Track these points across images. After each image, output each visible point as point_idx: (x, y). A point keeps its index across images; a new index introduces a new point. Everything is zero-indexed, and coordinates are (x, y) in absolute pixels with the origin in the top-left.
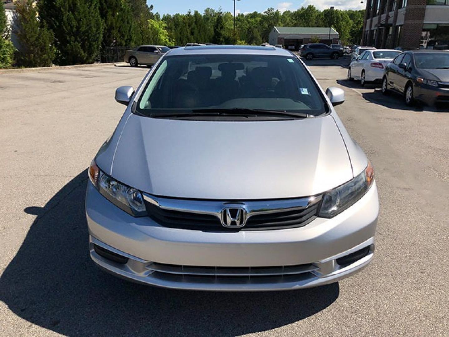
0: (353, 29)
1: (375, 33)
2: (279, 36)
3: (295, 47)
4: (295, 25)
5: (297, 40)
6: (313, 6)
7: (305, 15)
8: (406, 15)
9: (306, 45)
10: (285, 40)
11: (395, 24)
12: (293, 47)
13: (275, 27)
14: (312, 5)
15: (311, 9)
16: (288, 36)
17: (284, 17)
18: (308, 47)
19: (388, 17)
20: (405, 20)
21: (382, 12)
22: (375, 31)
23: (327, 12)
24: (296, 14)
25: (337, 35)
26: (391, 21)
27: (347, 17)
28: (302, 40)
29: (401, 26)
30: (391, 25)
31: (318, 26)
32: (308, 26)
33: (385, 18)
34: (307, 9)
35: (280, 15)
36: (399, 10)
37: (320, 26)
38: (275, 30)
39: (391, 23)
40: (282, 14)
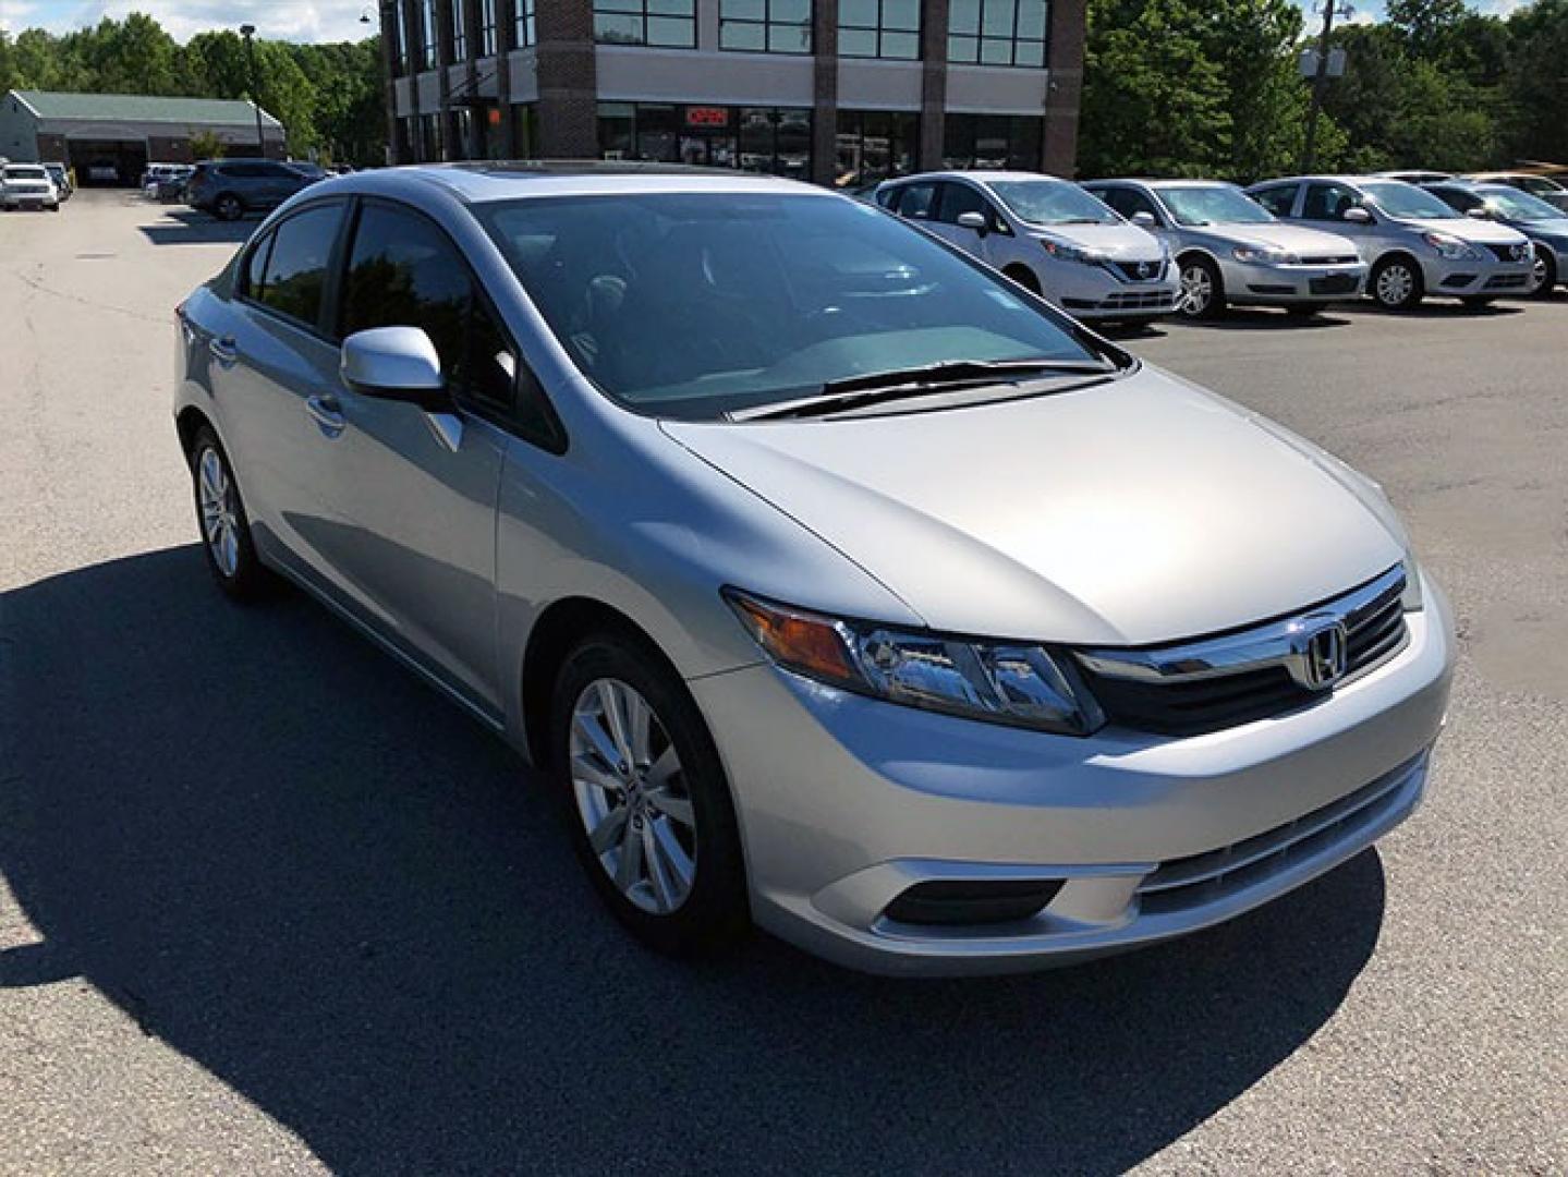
0: (325, 110)
1: (435, 124)
2: (40, 130)
3: (118, 172)
4: (96, 88)
5: (120, 143)
6: (148, 18)
7: (125, 49)
8: (541, 71)
9: (201, 163)
10: (71, 142)
11: (507, 99)
12: (112, 171)
13: (13, 92)
14: (143, 15)
15: (141, 27)
16: (85, 127)
17: (30, 54)
18: (216, 172)
19: (473, 74)
20: (540, 87)
21: (448, 56)
22: (435, 117)
23: (212, 42)
24: (79, 42)
25: (278, 128)
26: (488, 88)
27: (290, 65)
28: (142, 143)
29: (529, 104)
30: (494, 102)
31: (189, 95)
32: (147, 91)
33: (464, 78)
34: (127, 26)
35: (12, 46)
36: (512, 55)
37: (195, 91)
38: (17, 105)
39: (494, 94)
40: (14, 42)
